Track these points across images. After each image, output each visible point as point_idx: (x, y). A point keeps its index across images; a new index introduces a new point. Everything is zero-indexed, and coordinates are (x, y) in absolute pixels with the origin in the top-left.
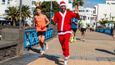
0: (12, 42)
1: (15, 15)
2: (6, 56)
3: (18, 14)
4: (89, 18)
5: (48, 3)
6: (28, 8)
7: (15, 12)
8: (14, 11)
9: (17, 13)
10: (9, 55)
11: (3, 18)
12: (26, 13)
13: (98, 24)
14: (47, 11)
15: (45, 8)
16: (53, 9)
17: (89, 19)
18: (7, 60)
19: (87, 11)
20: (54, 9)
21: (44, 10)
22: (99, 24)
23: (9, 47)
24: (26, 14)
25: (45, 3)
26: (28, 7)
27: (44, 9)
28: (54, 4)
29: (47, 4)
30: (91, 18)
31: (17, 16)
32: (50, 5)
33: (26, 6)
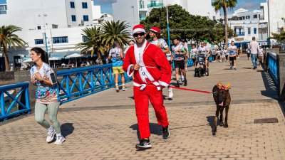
1: (99, 44)
3: (104, 40)
4: (255, 30)
5: (163, 11)
6: (121, 27)
7: (98, 38)
8: (96, 36)
9: (102, 38)
11: (77, 52)
12: (119, 37)
13: (271, 40)
15: (158, 21)
16: (173, 22)
17: (255, 33)
19: (255, 16)
20: (175, 21)
22: (275, 41)
24: (119, 39)
25: (156, 12)
26: (122, 24)
28: (174, 12)
29: (160, 13)
30: (259, 29)
31: (103, 45)
33: (118, 22)
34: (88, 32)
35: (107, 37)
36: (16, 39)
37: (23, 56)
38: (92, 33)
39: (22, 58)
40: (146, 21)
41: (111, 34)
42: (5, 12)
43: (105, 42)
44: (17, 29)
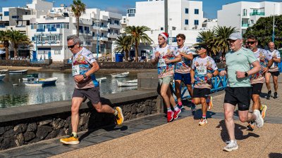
0: (148, 92)
1: (212, 45)
2: (137, 113)
3: (217, 42)
5: (269, 20)
6: (232, 31)
7: (212, 40)
8: (210, 38)
9: (215, 40)
10: (142, 112)
14: (267, 35)
15: (263, 28)
16: (277, 30)
18: (137, 119)
21: (261, 33)
23: (143, 100)
25: (263, 21)
26: (233, 29)
27: (261, 31)
28: (281, 21)
29: (266, 22)
31: (215, 47)
32: (272, 23)
33: (229, 28)
34: (203, 34)
35: (220, 40)
36: (146, 38)
37: (148, 51)
38: (207, 35)
39: (148, 53)
40: (253, 28)
41: (223, 38)
42: (134, 15)
43: (217, 44)
44: (147, 29)
